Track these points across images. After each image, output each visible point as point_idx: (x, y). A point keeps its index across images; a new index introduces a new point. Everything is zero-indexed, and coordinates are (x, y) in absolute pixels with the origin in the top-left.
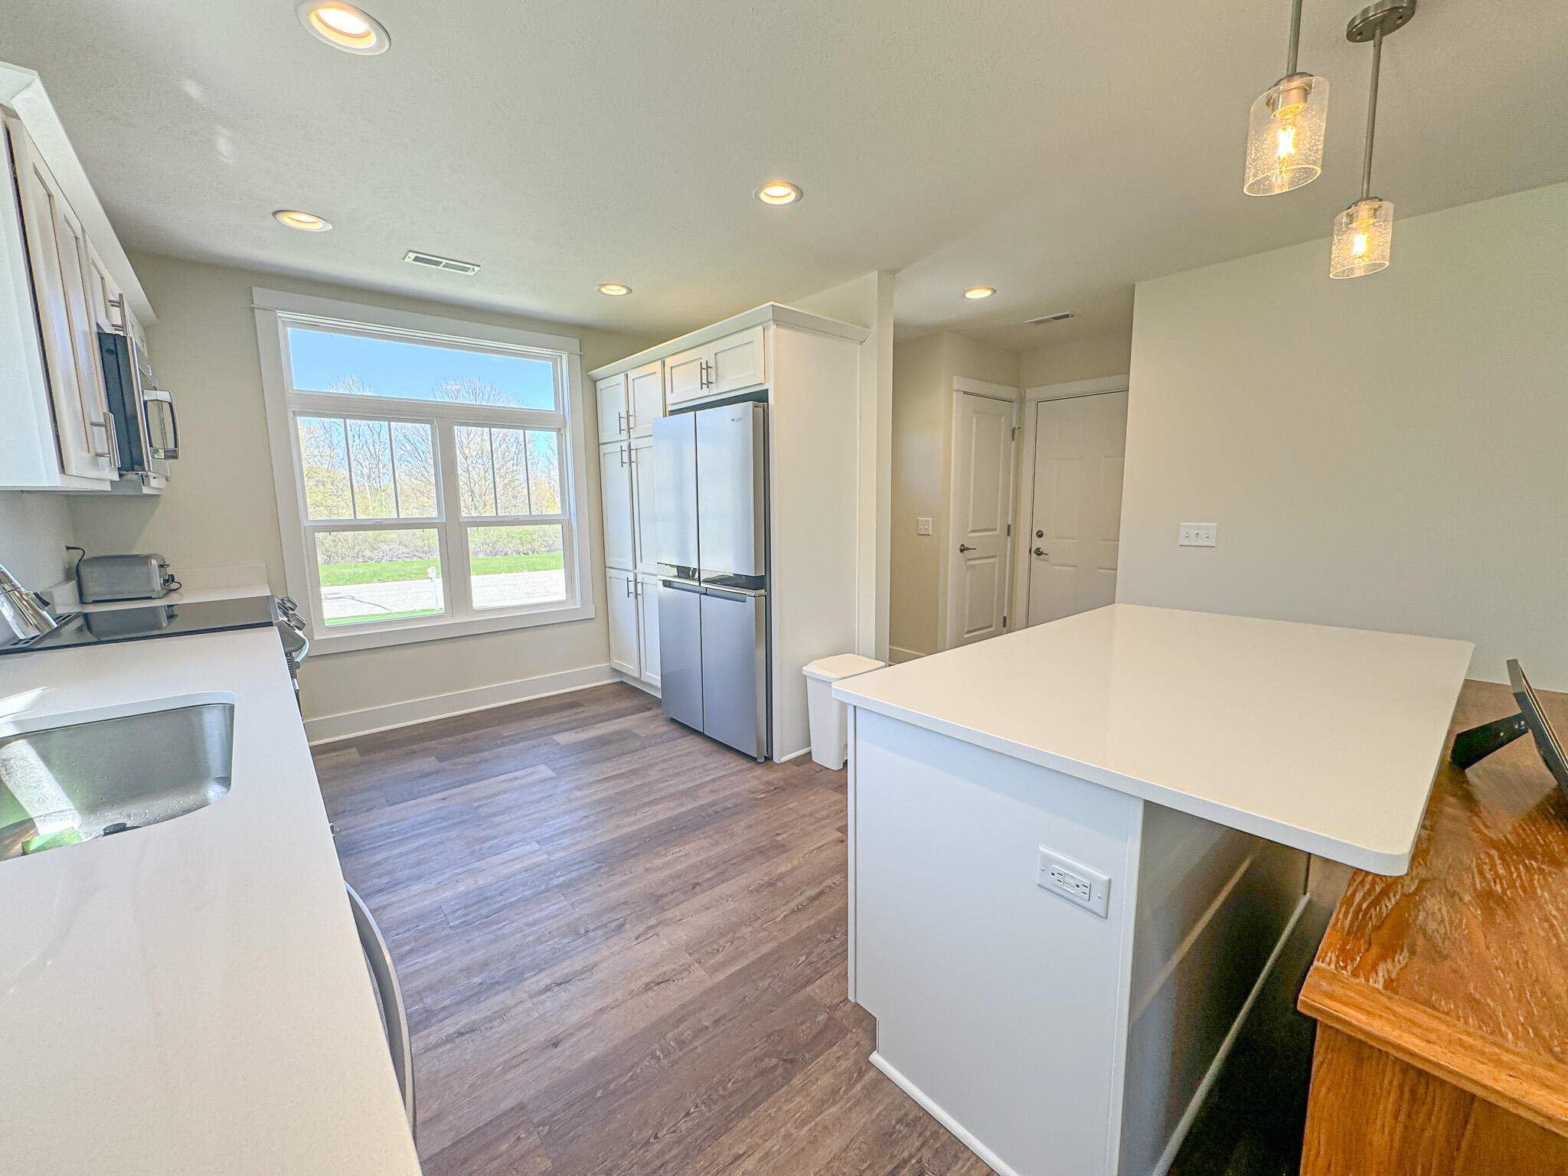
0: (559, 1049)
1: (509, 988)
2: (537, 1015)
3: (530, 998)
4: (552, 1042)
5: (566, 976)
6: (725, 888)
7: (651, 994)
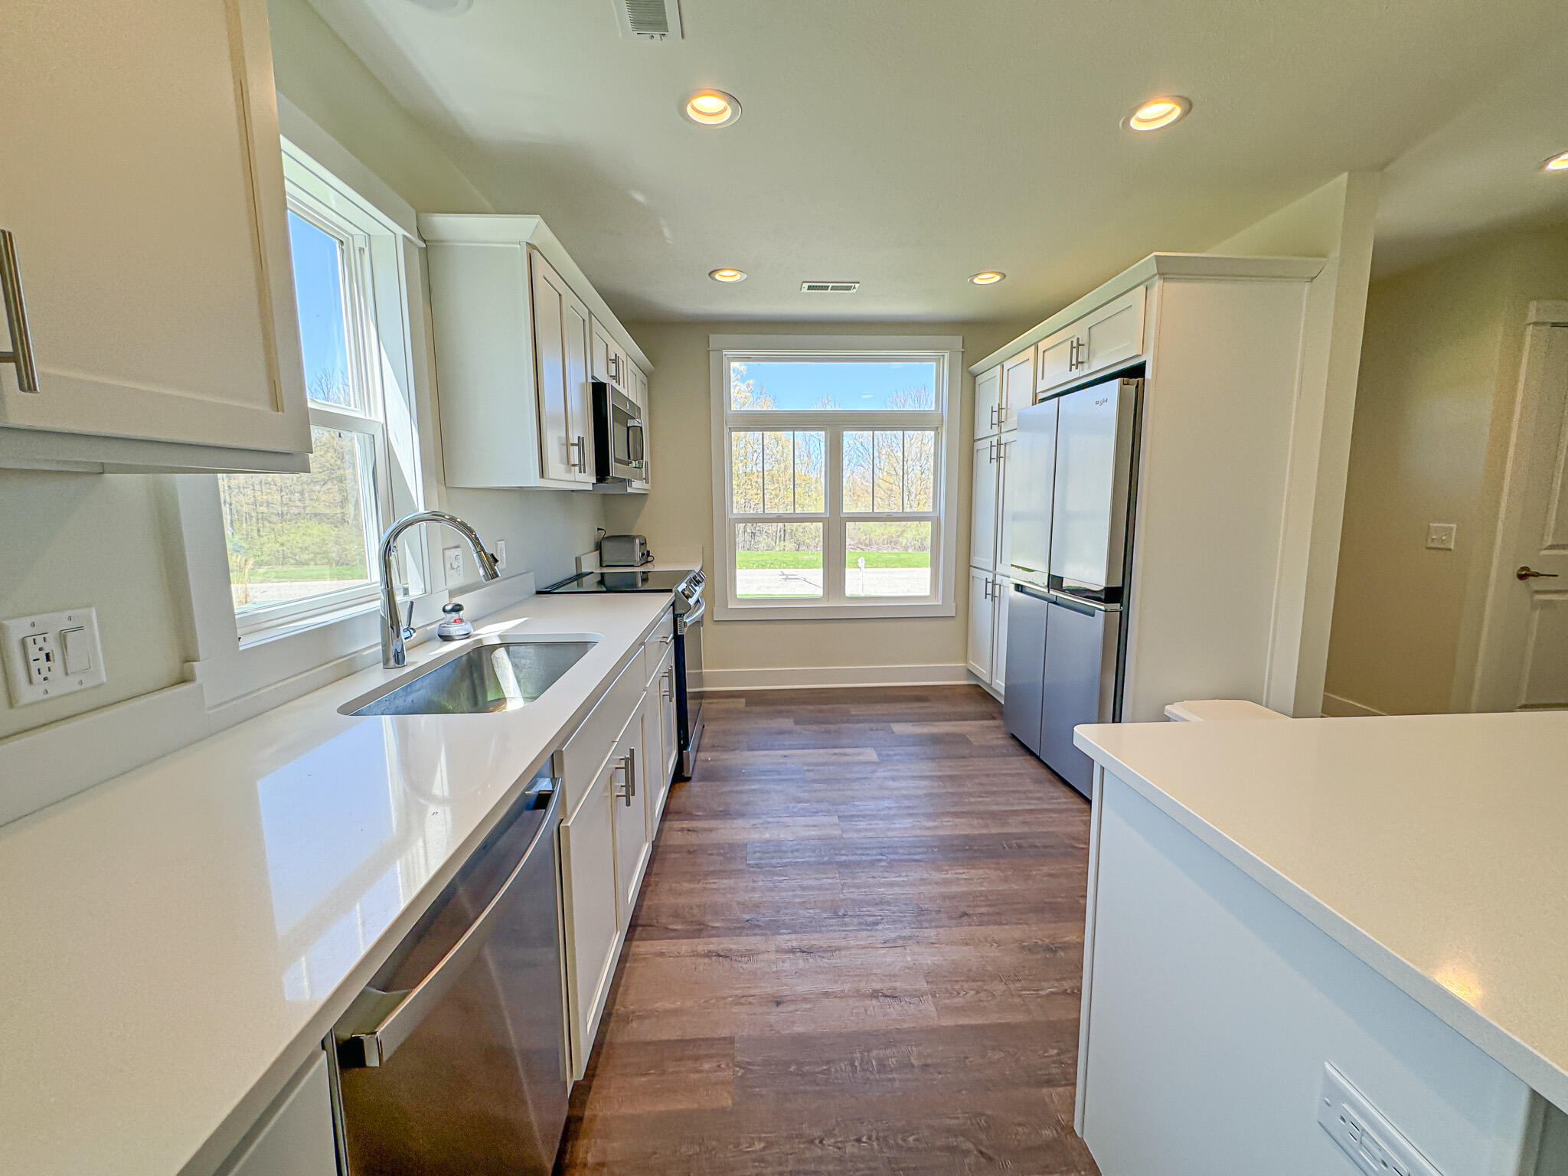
0: (779, 1009)
1: (764, 935)
2: (775, 969)
3: (777, 951)
4: (776, 999)
5: (812, 947)
6: (994, 931)
7: (874, 1002)
